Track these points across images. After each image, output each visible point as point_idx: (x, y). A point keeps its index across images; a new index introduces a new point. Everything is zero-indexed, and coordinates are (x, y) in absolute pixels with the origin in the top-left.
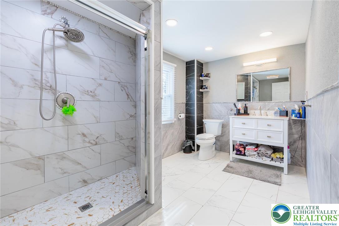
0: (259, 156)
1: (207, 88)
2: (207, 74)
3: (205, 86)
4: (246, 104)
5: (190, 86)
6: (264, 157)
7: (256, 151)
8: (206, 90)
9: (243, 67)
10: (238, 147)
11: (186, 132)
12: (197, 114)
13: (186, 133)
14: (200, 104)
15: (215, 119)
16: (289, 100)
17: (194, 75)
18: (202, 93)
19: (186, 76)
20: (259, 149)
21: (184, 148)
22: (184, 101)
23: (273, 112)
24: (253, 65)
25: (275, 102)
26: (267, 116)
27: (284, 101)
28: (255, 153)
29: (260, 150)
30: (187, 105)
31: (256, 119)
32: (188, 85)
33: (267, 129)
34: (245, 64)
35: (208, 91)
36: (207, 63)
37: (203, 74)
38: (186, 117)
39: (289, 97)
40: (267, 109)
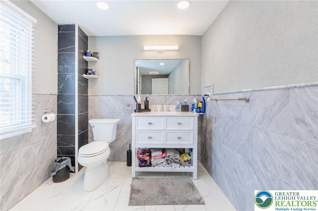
0: (168, 163)
1: (94, 73)
2: (94, 53)
3: (92, 70)
4: (146, 98)
5: (66, 66)
6: (173, 164)
7: (164, 158)
8: (92, 76)
9: (143, 50)
10: (142, 156)
11: (58, 144)
12: (79, 112)
13: (57, 146)
14: (84, 96)
15: (106, 118)
16: (188, 94)
17: (73, 50)
18: (86, 80)
19: (58, 48)
20: (168, 154)
21: (54, 174)
22: (56, 92)
23: (175, 106)
24: (154, 50)
25: (176, 96)
26: (169, 111)
27: (184, 95)
28: (163, 160)
29: (169, 156)
30: (60, 97)
31: (165, 117)
32: (63, 65)
33: (176, 128)
34: (146, 48)
35: (95, 79)
36: (94, 37)
37: (88, 51)
38: (59, 118)
39: (188, 91)
40: (168, 104)
